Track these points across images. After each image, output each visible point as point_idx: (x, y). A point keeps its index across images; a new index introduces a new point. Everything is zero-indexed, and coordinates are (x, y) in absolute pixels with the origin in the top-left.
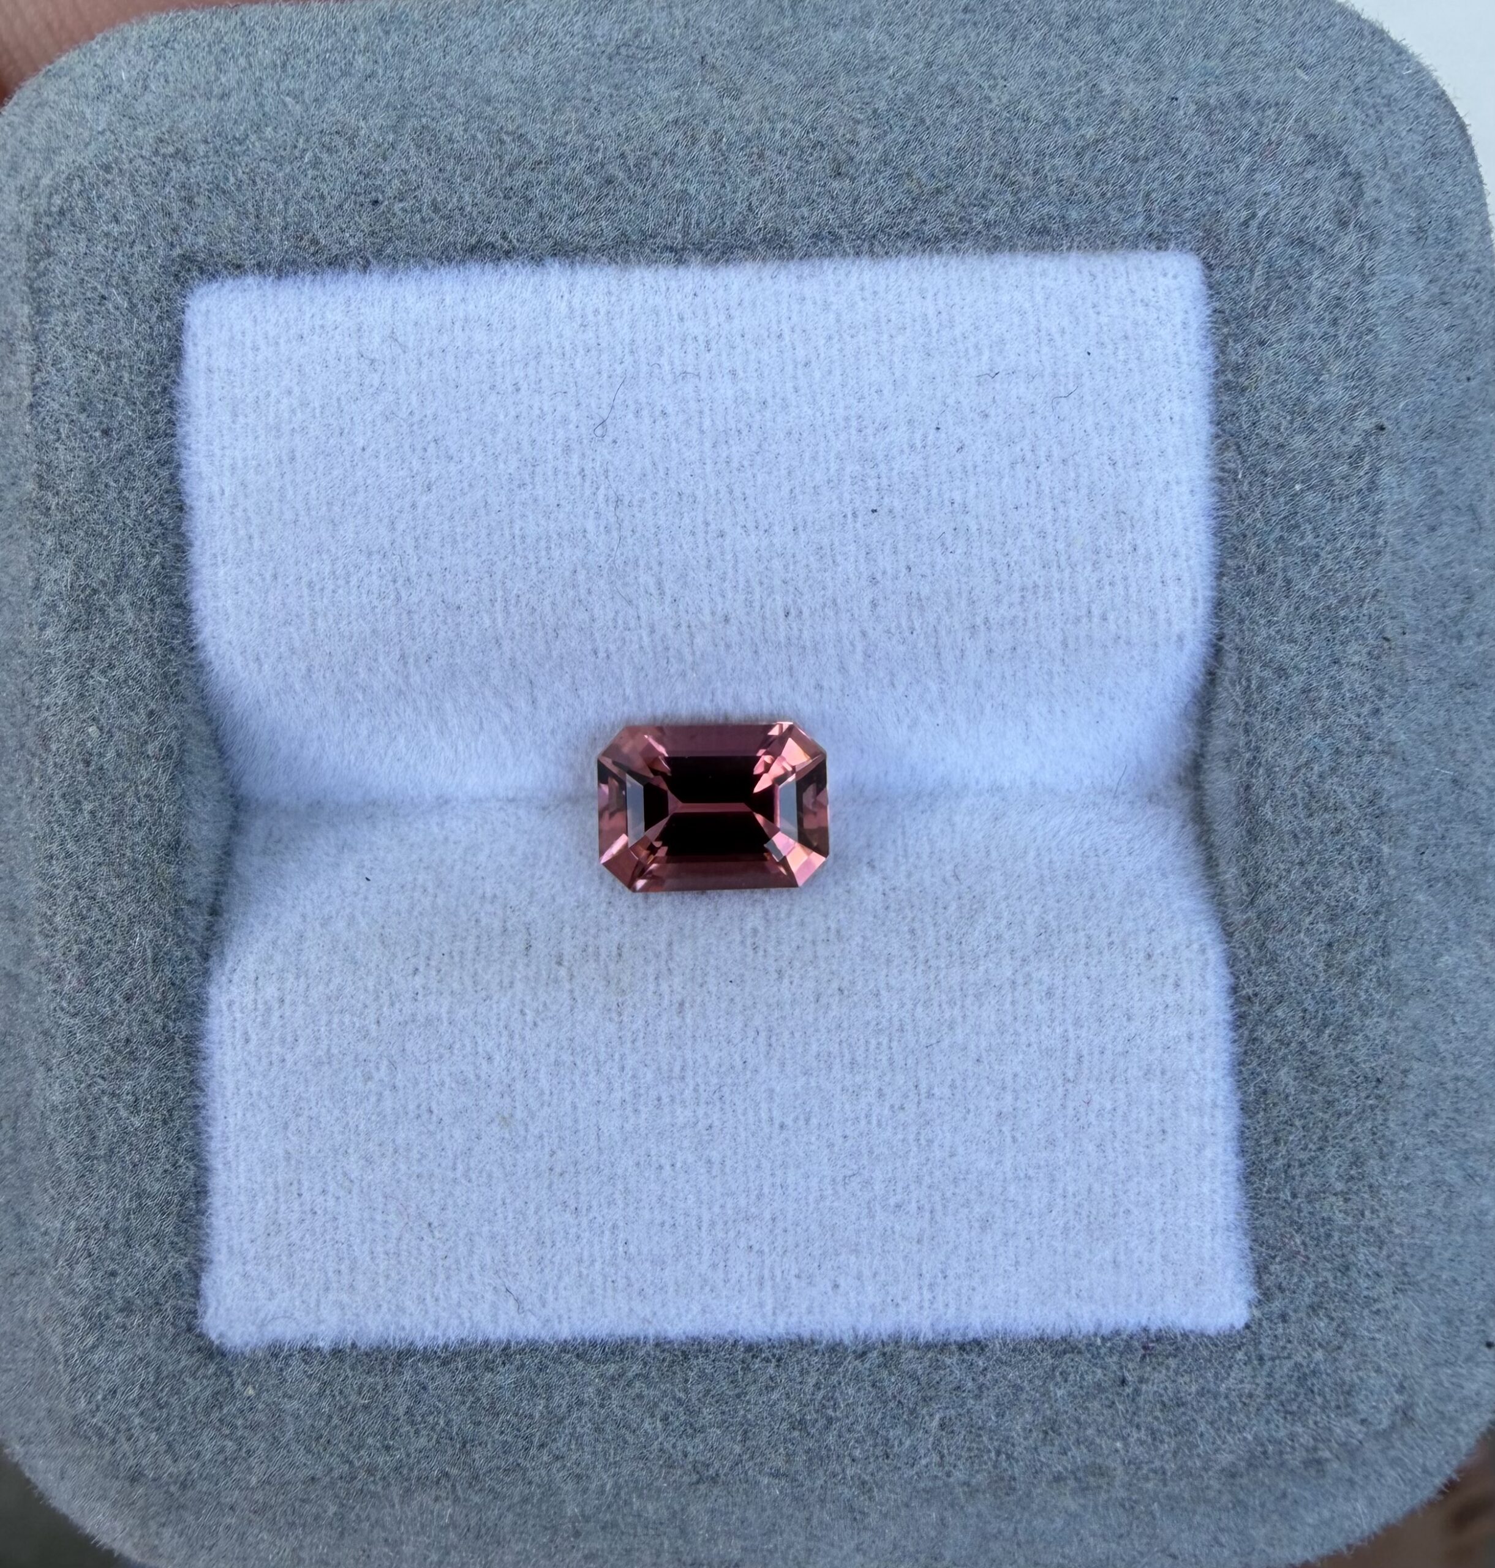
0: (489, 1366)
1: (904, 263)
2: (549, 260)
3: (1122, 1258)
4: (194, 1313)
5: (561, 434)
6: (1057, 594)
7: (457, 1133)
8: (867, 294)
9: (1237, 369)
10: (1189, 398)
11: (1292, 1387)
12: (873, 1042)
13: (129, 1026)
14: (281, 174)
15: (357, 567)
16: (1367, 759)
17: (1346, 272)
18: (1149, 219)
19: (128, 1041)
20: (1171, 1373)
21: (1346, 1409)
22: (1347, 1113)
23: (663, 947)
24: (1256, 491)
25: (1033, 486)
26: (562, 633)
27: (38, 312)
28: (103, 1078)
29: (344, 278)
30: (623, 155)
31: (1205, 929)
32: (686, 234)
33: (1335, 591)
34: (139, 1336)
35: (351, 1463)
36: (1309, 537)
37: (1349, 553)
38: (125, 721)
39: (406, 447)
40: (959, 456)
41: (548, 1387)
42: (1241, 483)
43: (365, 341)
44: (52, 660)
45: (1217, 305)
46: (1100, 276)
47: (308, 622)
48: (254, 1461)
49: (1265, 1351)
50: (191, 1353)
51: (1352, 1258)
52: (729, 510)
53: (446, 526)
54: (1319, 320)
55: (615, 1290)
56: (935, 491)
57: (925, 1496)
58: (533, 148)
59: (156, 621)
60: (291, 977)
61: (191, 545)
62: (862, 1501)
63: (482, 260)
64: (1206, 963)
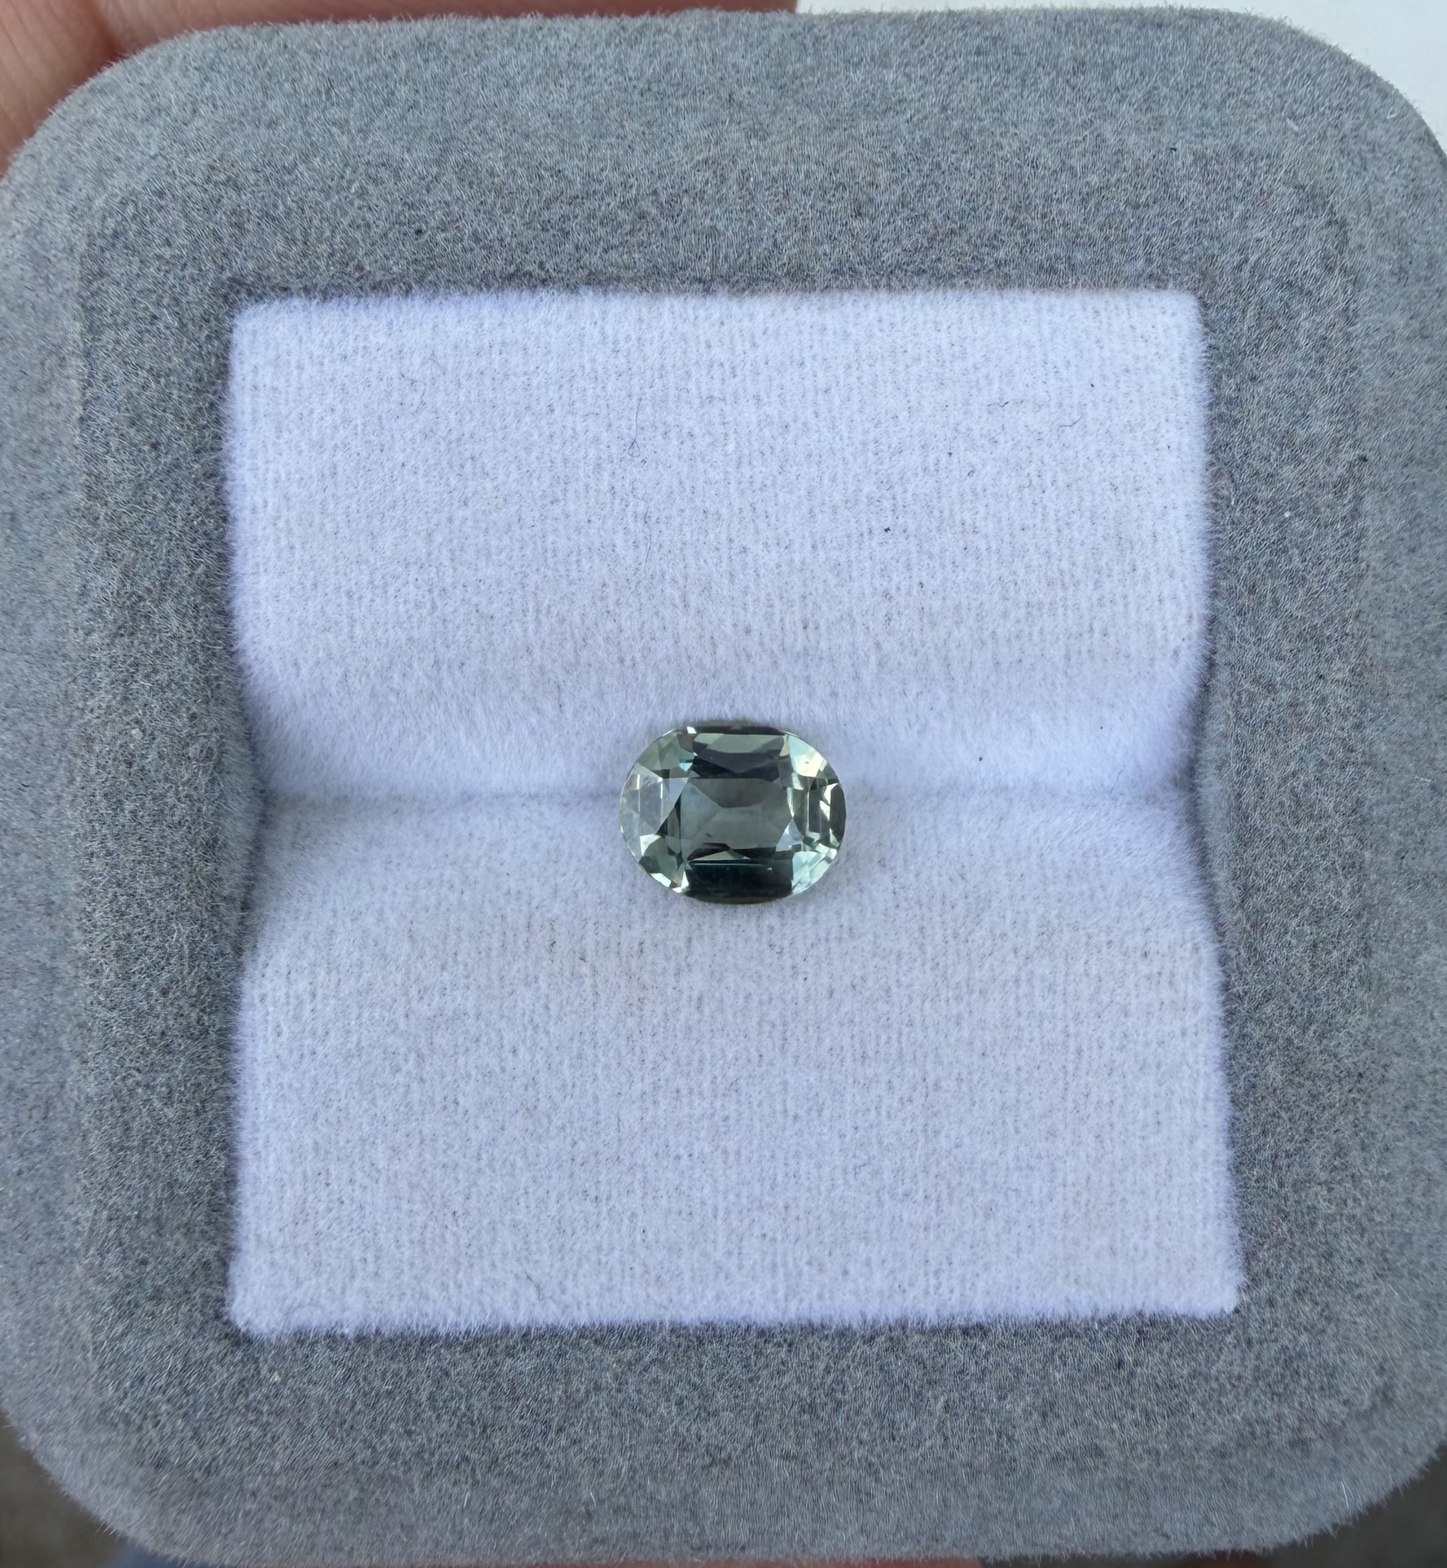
0: (510, 1352)
1: (920, 297)
2: (583, 289)
3: (1118, 1245)
4: (221, 1301)
5: (592, 453)
6: (1060, 611)
7: (482, 1123)
8: (885, 325)
9: (1230, 402)
10: (1186, 428)
11: (1278, 1369)
12: (884, 1038)
13: (166, 1019)
14: (328, 204)
15: (396, 577)
16: (1350, 769)
17: (1331, 314)
18: (1149, 261)
19: (163, 1033)
20: (1165, 1356)
21: (1329, 1390)
22: (1331, 1106)
23: (681, 944)
24: (1247, 516)
25: (1039, 509)
26: (590, 642)
27: (90, 329)
28: (139, 1071)
29: (386, 301)
30: (655, 192)
31: (1199, 928)
32: (714, 266)
33: (1320, 612)
34: (168, 1324)
35: (374, 1449)
36: (1297, 560)
37: (1333, 576)
38: (168, 724)
39: (444, 463)
40: (969, 480)
41: (567, 1372)
42: (1234, 509)
43: (407, 362)
44: (97, 664)
45: (1213, 342)
46: (1103, 313)
47: (346, 631)
48: (277, 1447)
49: (1254, 1334)
50: (219, 1340)
51: (1334, 1244)
52: (751, 527)
53: (481, 539)
54: (1306, 359)
55: (632, 1276)
56: (946, 513)
57: (929, 1476)
58: (570, 183)
59: (200, 627)
60: (323, 973)
61: (233, 554)
62: (869, 1483)
63: (519, 286)
64: (1200, 961)
